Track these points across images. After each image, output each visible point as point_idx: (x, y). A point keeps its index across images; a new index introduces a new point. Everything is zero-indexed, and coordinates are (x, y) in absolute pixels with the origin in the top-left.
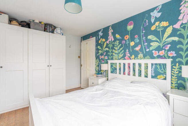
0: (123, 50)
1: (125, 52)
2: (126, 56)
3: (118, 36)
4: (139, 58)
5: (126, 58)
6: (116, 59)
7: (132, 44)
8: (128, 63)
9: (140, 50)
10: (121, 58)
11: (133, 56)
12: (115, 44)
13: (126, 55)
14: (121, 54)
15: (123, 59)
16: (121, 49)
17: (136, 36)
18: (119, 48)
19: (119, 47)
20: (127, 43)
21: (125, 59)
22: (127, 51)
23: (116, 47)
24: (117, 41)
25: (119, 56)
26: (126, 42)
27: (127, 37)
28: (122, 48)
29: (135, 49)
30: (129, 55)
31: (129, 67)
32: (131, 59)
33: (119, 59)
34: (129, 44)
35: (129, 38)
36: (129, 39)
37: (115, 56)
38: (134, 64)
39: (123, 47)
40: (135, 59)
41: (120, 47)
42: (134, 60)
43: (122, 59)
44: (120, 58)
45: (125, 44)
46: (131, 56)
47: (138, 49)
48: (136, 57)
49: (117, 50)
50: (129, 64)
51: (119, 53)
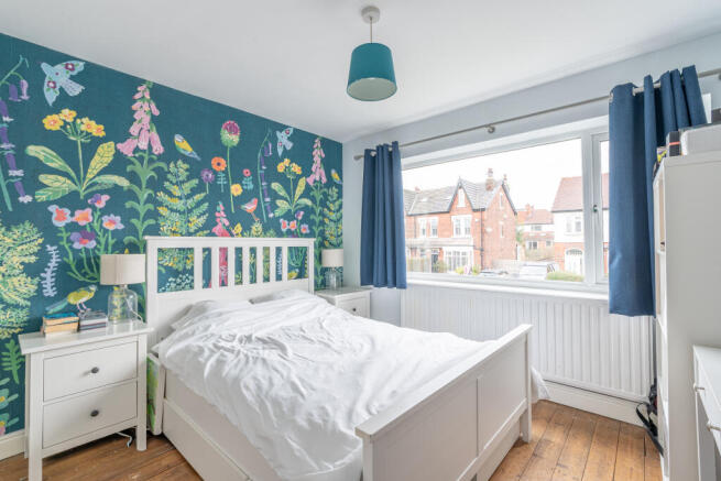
0: (207, 204)
1: (212, 211)
2: (216, 224)
3: (182, 144)
4: (253, 232)
5: (216, 230)
6: (174, 232)
7: (236, 190)
8: (221, 249)
9: (255, 212)
10: (196, 231)
11: (239, 228)
12: (169, 172)
13: (218, 220)
14: (199, 217)
15: (205, 232)
16: (198, 197)
17: (246, 172)
18: (187, 191)
19: (188, 186)
20: (222, 182)
21: (212, 234)
22: (221, 207)
23: (177, 184)
24: (180, 162)
25: (189, 222)
26: (216, 178)
27: (220, 164)
28: (203, 195)
29: (243, 207)
30: (227, 224)
31: (224, 261)
32: (232, 235)
33: (190, 234)
34: (227, 188)
35: (226, 168)
36: (225, 172)
37: (170, 220)
38: (239, 251)
39: (204, 191)
40: (243, 236)
41: (194, 191)
42: (240, 238)
43: (201, 233)
44: (192, 230)
45: (214, 186)
46: (233, 225)
47: (250, 207)
48: (247, 229)
49: (180, 198)
50: (224, 251)
51: (190, 211)
